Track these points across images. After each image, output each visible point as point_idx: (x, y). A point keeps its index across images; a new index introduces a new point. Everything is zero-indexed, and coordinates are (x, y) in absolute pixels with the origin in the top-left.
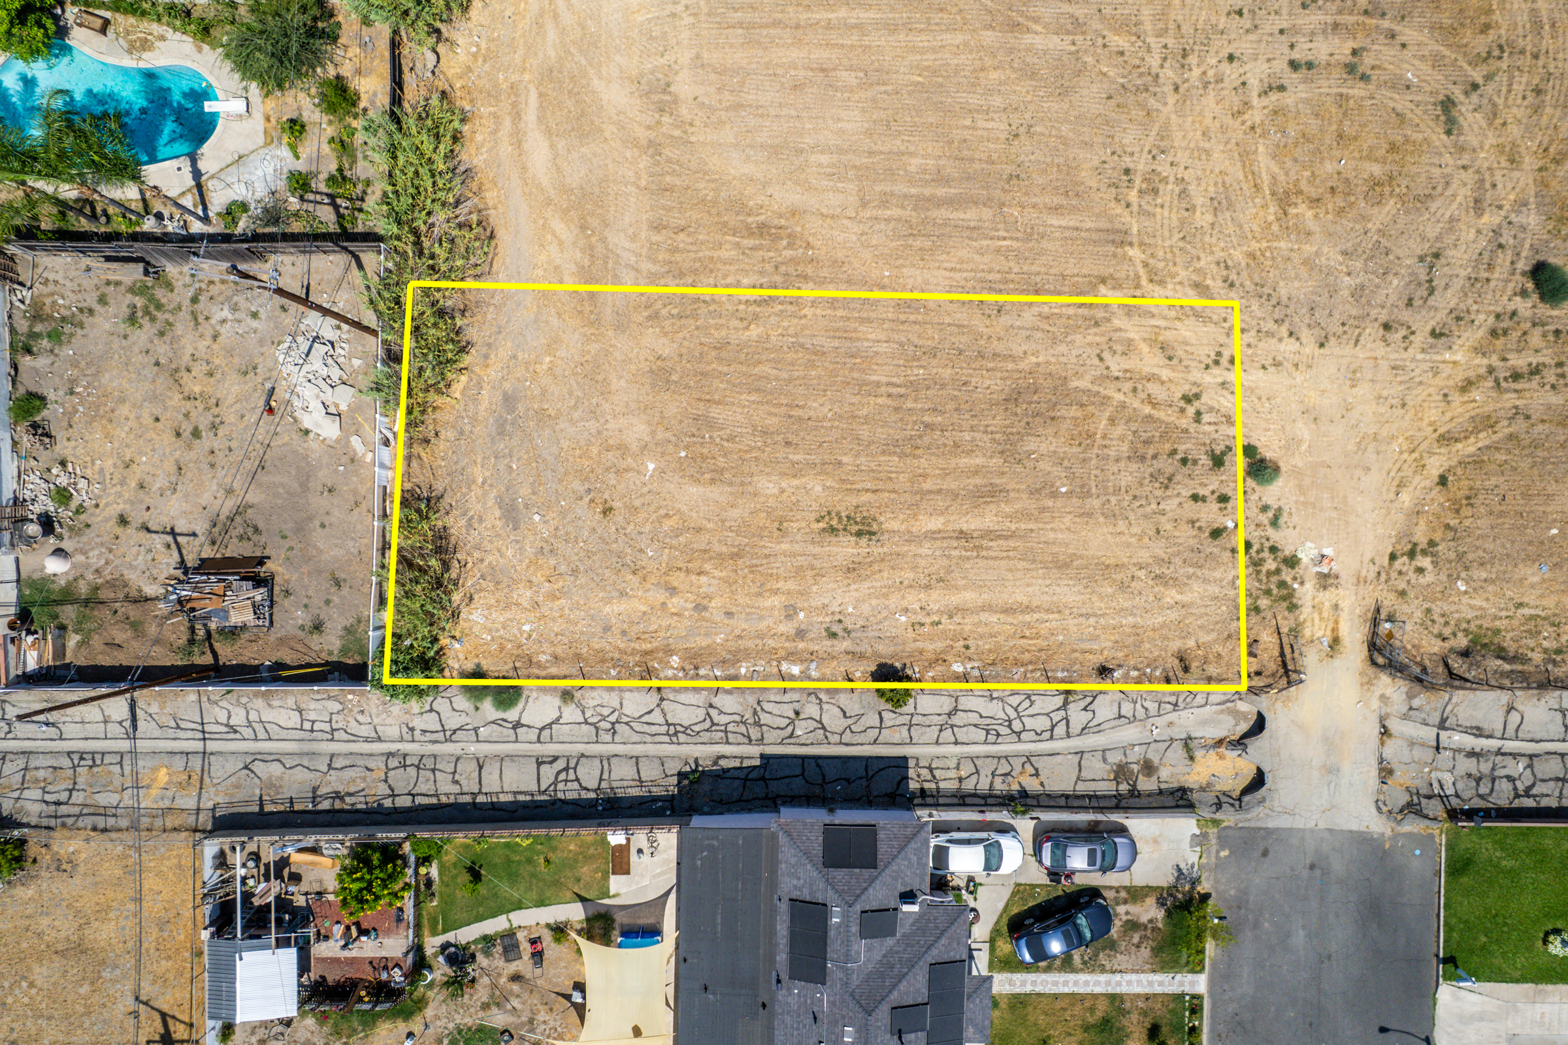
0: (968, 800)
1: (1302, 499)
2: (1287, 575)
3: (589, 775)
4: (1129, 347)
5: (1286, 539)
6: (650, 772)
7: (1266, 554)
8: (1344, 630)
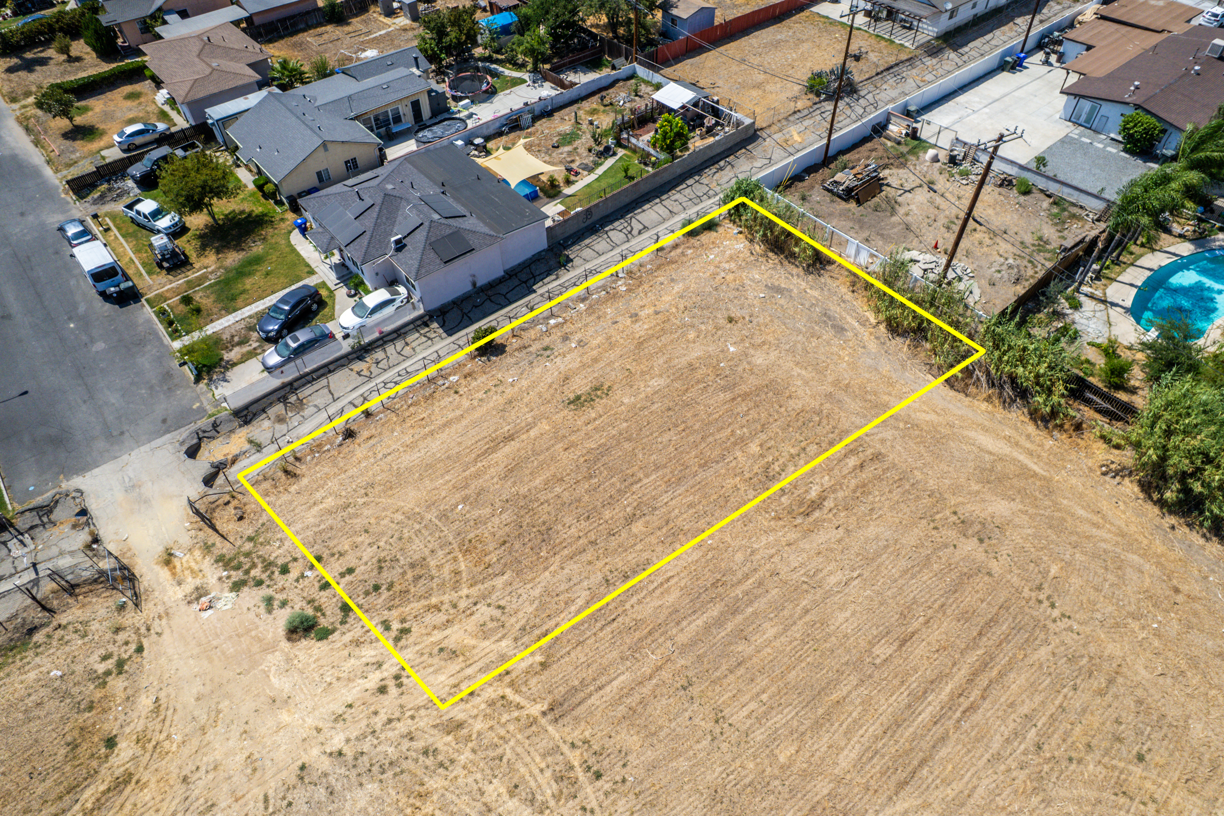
0: (395, 335)
1: (253, 633)
2: (237, 575)
3: (616, 236)
4: (484, 632)
5: (251, 597)
6: (587, 253)
7: (264, 576)
8: (164, 573)
